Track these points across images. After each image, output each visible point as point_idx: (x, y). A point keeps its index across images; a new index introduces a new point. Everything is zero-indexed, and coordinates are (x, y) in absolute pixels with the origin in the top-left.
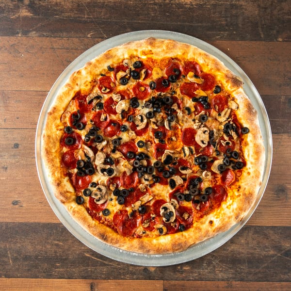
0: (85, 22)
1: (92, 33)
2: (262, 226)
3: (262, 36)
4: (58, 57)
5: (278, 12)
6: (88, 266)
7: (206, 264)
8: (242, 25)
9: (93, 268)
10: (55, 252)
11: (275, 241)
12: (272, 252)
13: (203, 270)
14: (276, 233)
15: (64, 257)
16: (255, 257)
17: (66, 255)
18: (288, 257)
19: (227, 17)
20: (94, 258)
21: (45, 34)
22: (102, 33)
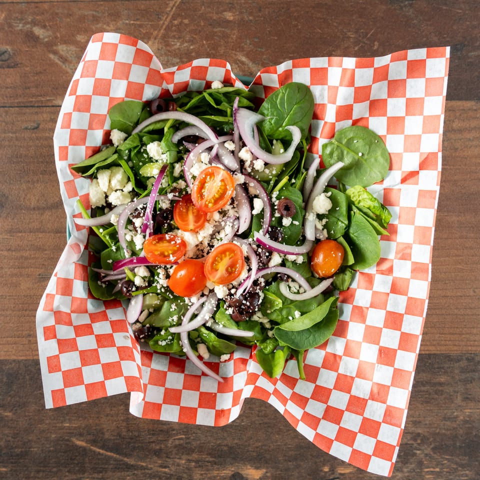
6: (84, 472)
15: (18, 451)
17: (24, 444)
20: (98, 450)
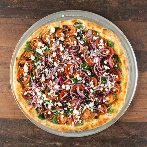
0: (24, 10)
1: (28, 16)
2: (119, 122)
3: (120, 18)
4: (9, 28)
5: (129, 5)
7: (88, 142)
8: (109, 12)
9: (26, 143)
10: (6, 134)
11: (126, 130)
12: (124, 136)
13: (86, 145)
14: (127, 126)
16: (115, 139)
18: (133, 139)
19: (101, 8)
21: (3, 16)
22: (33, 16)
